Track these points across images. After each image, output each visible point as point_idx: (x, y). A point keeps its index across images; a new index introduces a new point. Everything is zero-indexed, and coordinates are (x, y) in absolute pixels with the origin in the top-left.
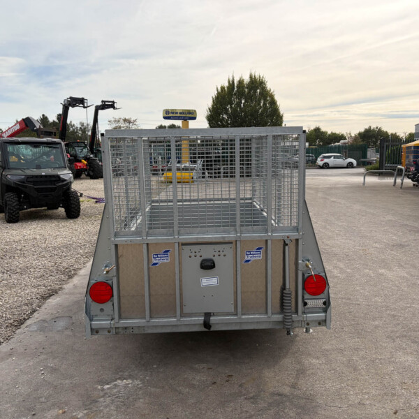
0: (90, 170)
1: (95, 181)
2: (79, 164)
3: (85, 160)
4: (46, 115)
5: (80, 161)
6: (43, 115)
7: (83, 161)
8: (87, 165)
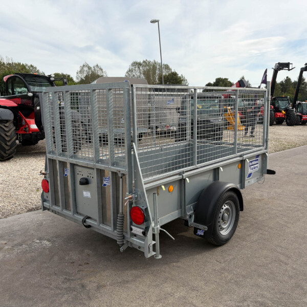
0: (287, 118)
1: (291, 127)
2: (279, 114)
3: (284, 111)
4: (289, 77)
5: (281, 112)
6: (287, 77)
7: (283, 111)
8: (285, 115)
